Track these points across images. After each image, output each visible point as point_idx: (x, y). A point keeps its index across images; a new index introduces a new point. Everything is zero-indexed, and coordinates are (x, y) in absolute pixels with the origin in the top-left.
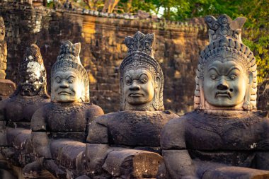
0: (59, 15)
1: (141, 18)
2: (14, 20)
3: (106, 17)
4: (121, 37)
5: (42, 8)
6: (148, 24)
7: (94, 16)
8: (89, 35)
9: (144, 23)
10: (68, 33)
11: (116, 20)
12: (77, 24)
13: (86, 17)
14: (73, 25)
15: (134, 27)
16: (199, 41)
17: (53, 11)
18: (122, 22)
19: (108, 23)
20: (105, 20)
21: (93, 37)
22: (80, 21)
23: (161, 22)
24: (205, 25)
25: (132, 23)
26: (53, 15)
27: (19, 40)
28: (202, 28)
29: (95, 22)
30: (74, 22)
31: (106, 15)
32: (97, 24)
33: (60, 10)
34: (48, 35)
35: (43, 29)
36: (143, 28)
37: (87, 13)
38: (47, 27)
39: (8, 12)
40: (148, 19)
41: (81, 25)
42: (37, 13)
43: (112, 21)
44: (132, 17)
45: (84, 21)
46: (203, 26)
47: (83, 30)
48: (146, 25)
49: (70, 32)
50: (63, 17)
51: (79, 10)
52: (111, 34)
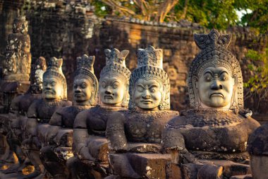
0: (109, 23)
1: (182, 26)
2: (69, 27)
3: (150, 25)
4: (164, 43)
5: (94, 17)
6: (189, 32)
7: (140, 24)
8: (135, 41)
9: (185, 31)
10: (116, 39)
11: (160, 28)
12: (125, 31)
13: (133, 25)
14: (121, 32)
15: (176, 34)
16: (237, 47)
18: (165, 30)
19: (153, 31)
20: (149, 28)
21: (139, 43)
22: (127, 29)
23: (201, 30)
24: (243, 33)
25: (174, 30)
26: (104, 23)
27: (73, 45)
28: (239, 36)
29: (141, 30)
30: (122, 29)
31: (151, 23)
32: (143, 32)
33: (110, 19)
34: (98, 40)
35: (94, 36)
36: (185, 35)
37: (134, 21)
38: (98, 34)
39: (64, 20)
40: (189, 27)
41: (128, 32)
42: (90, 22)
43: (156, 28)
44: (175, 26)
45: (132, 28)
46: (241, 33)
47: (130, 36)
48: (187, 33)
49: (118, 38)
50: (112, 25)
51: (127, 18)
52: (155, 40)
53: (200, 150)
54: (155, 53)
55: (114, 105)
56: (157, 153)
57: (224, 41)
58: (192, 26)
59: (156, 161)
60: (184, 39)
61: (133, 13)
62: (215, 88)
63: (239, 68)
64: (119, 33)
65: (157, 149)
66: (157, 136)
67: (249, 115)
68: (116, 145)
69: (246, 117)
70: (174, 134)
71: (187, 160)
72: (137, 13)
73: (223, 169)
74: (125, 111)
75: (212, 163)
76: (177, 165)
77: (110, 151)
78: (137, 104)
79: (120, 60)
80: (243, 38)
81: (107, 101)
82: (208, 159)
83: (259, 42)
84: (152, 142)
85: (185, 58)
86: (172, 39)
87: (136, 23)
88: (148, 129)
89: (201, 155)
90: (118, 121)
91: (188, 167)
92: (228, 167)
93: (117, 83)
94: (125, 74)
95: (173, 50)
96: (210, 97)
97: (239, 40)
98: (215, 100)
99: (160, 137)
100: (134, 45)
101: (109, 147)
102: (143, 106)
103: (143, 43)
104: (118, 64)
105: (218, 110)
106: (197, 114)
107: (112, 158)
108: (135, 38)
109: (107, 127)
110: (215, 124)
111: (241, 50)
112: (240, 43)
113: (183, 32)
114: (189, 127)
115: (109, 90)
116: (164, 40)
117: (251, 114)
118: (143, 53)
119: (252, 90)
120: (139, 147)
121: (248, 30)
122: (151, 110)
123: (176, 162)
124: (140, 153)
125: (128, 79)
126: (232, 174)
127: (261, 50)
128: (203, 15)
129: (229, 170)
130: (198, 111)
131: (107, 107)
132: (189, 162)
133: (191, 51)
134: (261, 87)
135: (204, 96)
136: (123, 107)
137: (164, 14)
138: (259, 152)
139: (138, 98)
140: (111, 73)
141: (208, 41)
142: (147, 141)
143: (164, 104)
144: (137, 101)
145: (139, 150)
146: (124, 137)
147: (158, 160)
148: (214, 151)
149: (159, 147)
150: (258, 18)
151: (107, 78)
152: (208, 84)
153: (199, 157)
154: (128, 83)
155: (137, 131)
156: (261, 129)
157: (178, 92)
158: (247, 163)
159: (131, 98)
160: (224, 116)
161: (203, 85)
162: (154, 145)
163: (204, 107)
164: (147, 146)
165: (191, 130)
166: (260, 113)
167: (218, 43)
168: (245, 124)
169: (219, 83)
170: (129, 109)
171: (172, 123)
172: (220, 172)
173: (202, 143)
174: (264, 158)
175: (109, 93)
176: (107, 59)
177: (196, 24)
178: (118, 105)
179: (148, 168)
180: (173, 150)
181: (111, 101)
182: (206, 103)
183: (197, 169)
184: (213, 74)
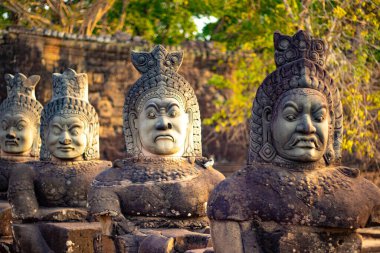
0: (13, 36)
1: (119, 41)
3: (72, 39)
4: (94, 65)
6: (128, 49)
7: (58, 38)
8: (51, 62)
9: (123, 48)
10: (24, 59)
11: (86, 43)
12: (36, 48)
13: (48, 39)
14: (30, 49)
15: (110, 52)
16: (196, 70)
17: (6, 32)
18: (94, 46)
19: (76, 48)
20: (72, 43)
21: (56, 65)
22: (40, 45)
23: (146, 46)
24: (204, 50)
25: (108, 47)
26: (5, 37)
28: (199, 54)
29: (60, 46)
30: (32, 45)
31: (74, 36)
32: (62, 49)
33: (14, 31)
36: (122, 53)
37: (49, 34)
40: (128, 42)
41: (41, 49)
43: (82, 44)
44: (108, 40)
45: (46, 44)
46: (201, 51)
47: (43, 55)
48: (125, 50)
49: (27, 58)
50: (18, 40)
51: (39, 30)
52: (80, 61)
53: (142, 215)
54: (76, 80)
55: (19, 154)
56: (82, 221)
57: (172, 62)
58: (132, 40)
59: (81, 233)
60: (122, 59)
61: (48, 22)
62: (162, 128)
63: (194, 100)
64: (28, 51)
65: (82, 215)
66: (82, 197)
67: (210, 164)
68: (22, 211)
69: (205, 168)
70: (105, 193)
71: (124, 230)
72: (53, 22)
73: (175, 241)
74: (36, 162)
75: (159, 233)
76: (110, 237)
77: (15, 220)
78: (51, 153)
79: (27, 90)
80: (205, 57)
81: (9, 148)
82: (153, 228)
83: (226, 62)
84: (74, 206)
85: (123, 86)
86: (105, 58)
87: (52, 37)
88: (68, 188)
89: (143, 222)
90: (25, 176)
91: (125, 239)
92: (181, 238)
93: (23, 123)
94: (35, 110)
95: (107, 74)
96: (155, 140)
97: (198, 59)
98: (162, 145)
99: (85, 199)
100: (49, 68)
101: (13, 215)
102: (61, 154)
103: (63, 66)
104: (24, 96)
105: (166, 158)
106: (137, 165)
107: (17, 230)
108: (51, 57)
109: (10, 186)
110: (162, 178)
111: (202, 74)
112: (200, 64)
113: (119, 49)
114: (126, 183)
115: (12, 133)
116: (92, 61)
117: (212, 163)
118: (59, 80)
119: (217, 129)
120: (56, 214)
121: (210, 45)
122: (72, 160)
123: (108, 233)
124: (57, 221)
125: (39, 117)
126: (186, 248)
127: (230, 73)
128: (149, 24)
129: (182, 242)
130: (138, 160)
131: (10, 157)
132: (127, 233)
133: (131, 76)
134: (229, 125)
135: (146, 138)
136: (32, 156)
137: (92, 24)
138: (223, 216)
139: (53, 144)
140: (14, 108)
141: (151, 62)
142: (67, 204)
143: (91, 152)
144: (52, 148)
145: (56, 217)
146: (35, 199)
147: (84, 231)
148: (161, 216)
149: (84, 212)
150: (225, 28)
151: (9, 115)
152: (152, 122)
153: (140, 225)
154: (39, 122)
155: (53, 191)
156: (224, 184)
157: (114, 134)
158: (207, 231)
159: (43, 144)
160: (175, 167)
161: (145, 124)
162: (77, 210)
163: (147, 154)
164: (68, 212)
165: (129, 188)
166: (230, 161)
167: (165, 64)
168: (205, 177)
169: (166, 120)
170: (41, 159)
171: (102, 178)
172: (170, 245)
173: (144, 206)
174: (229, 223)
175: (13, 137)
176: (8, 88)
177: (137, 38)
178: (26, 153)
179: (69, 243)
180: (104, 217)
181: (16, 149)
182: (149, 149)
183: (137, 242)
184: (158, 108)
